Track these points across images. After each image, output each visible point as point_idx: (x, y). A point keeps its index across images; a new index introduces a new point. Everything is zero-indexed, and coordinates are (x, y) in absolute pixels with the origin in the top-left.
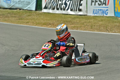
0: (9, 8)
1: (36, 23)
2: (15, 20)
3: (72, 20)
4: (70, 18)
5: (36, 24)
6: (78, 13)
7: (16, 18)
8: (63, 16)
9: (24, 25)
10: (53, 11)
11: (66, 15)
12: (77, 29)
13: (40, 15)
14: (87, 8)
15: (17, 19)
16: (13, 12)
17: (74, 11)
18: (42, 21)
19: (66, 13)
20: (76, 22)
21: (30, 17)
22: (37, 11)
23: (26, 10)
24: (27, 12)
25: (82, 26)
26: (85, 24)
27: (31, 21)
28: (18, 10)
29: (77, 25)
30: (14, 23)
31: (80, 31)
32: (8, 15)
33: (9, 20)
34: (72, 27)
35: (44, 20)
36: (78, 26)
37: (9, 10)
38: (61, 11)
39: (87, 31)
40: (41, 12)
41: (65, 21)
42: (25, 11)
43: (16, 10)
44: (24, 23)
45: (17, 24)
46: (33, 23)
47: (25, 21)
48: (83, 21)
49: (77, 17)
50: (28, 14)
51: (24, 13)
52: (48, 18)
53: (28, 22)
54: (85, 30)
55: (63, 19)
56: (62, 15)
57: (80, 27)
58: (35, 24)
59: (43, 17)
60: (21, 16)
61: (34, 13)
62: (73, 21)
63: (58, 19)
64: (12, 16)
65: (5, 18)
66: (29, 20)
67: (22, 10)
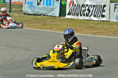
0: (33, 14)
2: (38, 25)
3: (95, 26)
4: (93, 23)
5: (60, 30)
6: (101, 19)
9: (48, 30)
10: (77, 17)
11: (89, 21)
12: (100, 35)
13: (63, 21)
14: (110, 15)
15: (41, 25)
16: (37, 18)
17: (97, 17)
18: (65, 27)
19: (90, 19)
21: (54, 23)
23: (50, 16)
24: (51, 18)
25: (105, 31)
26: (108, 30)
27: (54, 27)
28: (42, 16)
29: (100, 30)
30: (38, 29)
31: (103, 36)
32: (33, 21)
33: (33, 25)
34: (95, 32)
35: (67, 26)
36: (100, 31)
37: (33, 16)
38: (84, 17)
39: (110, 36)
40: (64, 18)
41: (88, 27)
42: (48, 17)
43: (40, 16)
44: (48, 28)
45: (41, 29)
46: (57, 28)
47: (49, 26)
48: (106, 27)
49: (100, 23)
51: (48, 19)
52: (72, 24)
53: (52, 28)
54: (108, 36)
55: (86, 25)
56: (85, 21)
57: (103, 33)
58: (58, 29)
59: (66, 23)
60: (45, 22)
61: (58, 19)
62: (96, 27)
63: (81, 25)
64: (36, 22)
65: (29, 24)
66: (53, 26)
67: (46, 16)
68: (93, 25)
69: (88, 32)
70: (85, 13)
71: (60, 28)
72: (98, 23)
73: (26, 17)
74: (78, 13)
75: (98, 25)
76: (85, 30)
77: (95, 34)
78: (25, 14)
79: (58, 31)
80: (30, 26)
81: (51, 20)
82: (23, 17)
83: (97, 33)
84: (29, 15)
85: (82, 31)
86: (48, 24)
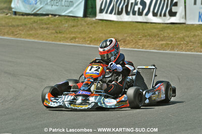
0: (33, 13)
1: (90, 39)
2: (47, 34)
4: (155, 28)
5: (91, 41)
6: (169, 19)
7: (50, 31)
8: (140, 26)
9: (67, 42)
10: (119, 16)
11: (145, 24)
12: (173, 49)
13: (94, 25)
15: (52, 33)
16: (42, 20)
18: (101, 35)
19: (145, 21)
20: (168, 35)
21: (76, 29)
22: (87, 17)
23: (65, 16)
24: (69, 21)
25: (182, 43)
27: (79, 36)
28: (50, 16)
29: (172, 41)
30: (47, 40)
31: (179, 52)
32: (34, 25)
34: (162, 45)
35: (105, 34)
36: (173, 43)
37: (32, 17)
38: (134, 16)
40: (94, 19)
41: (146, 34)
42: (63, 18)
43: (47, 17)
44: (67, 39)
45: (53, 41)
46: (85, 39)
47: (68, 35)
48: (182, 33)
49: (169, 27)
50: (71, 23)
51: (63, 23)
52: (112, 31)
53: (75, 38)
54: (189, 51)
55: (140, 31)
56: (137, 24)
57: (178, 45)
58: (88, 41)
59: (100, 28)
60: (58, 27)
61: (83, 22)
62: (161, 34)
63: (131, 31)
64: (41, 27)
65: (28, 31)
66: (75, 34)
67: (57, 16)
68: (155, 31)
69: (149, 44)
70: (136, 9)
71: (91, 37)
72: (166, 27)
73: (17, 18)
74: (120, 10)
75: (166, 31)
76: (142, 41)
77: (162, 47)
78: (15, 13)
79: (89, 44)
80: (30, 36)
81: (70, 23)
82: (14, 18)
83: (165, 46)
84: (23, 14)
85: (136, 43)
86: (65, 31)
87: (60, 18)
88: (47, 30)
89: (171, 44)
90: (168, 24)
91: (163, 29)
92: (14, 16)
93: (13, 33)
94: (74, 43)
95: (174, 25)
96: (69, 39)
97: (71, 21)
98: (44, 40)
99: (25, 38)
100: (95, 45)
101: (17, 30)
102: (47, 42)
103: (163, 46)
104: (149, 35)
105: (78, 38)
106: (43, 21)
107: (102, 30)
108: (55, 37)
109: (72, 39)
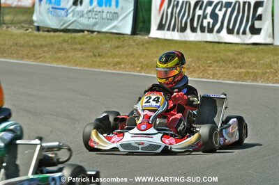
0: (62, 28)
1: (140, 65)
2: (81, 57)
3: (237, 58)
4: (231, 51)
5: (142, 68)
6: (250, 39)
7: (85, 54)
8: (209, 47)
9: (109, 69)
10: (182, 34)
11: (217, 45)
12: (255, 79)
13: (146, 45)
15: (88, 56)
16: (75, 38)
19: (217, 40)
20: (248, 60)
21: (121, 51)
22: (137, 34)
23: (107, 33)
24: (111, 38)
25: (268, 71)
27: (125, 60)
28: (86, 32)
29: (254, 68)
30: (81, 65)
31: (264, 84)
32: (64, 45)
34: (240, 73)
36: (255, 71)
37: (61, 33)
38: (203, 34)
40: (146, 37)
41: (219, 59)
42: (103, 35)
43: (80, 34)
44: (109, 64)
45: (89, 67)
46: (133, 64)
47: (111, 59)
48: (268, 58)
49: (249, 49)
50: (115, 43)
51: (104, 42)
53: (120, 63)
54: (278, 83)
55: (211, 54)
56: (206, 45)
58: (138, 67)
59: (155, 50)
60: (96, 48)
61: (131, 42)
62: (239, 59)
63: (197, 54)
64: (73, 47)
65: (56, 53)
66: (120, 58)
67: (96, 33)
68: (230, 54)
69: (222, 72)
70: (205, 24)
71: (142, 63)
72: (246, 49)
73: (41, 36)
74: (183, 25)
75: (246, 55)
76: (212, 68)
77: (240, 77)
78: (38, 29)
79: (138, 72)
80: (58, 60)
81: (113, 43)
82: (36, 36)
83: (245, 75)
84: (49, 30)
85: (204, 70)
86: (106, 54)
87: (100, 35)
88: (81, 53)
89: (252, 73)
90: (248, 44)
91: (241, 52)
92: (36, 33)
93: (35, 55)
94: (119, 70)
95: (257, 46)
96: (112, 64)
97: (114, 40)
98: (77, 65)
99: (52, 62)
100: (147, 73)
101: (41, 51)
102: (81, 68)
103: (242, 75)
104: (222, 59)
105: (124, 63)
106: (76, 40)
107: (157, 52)
108: (93, 61)
109: (116, 65)
